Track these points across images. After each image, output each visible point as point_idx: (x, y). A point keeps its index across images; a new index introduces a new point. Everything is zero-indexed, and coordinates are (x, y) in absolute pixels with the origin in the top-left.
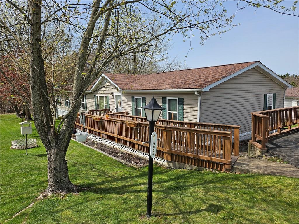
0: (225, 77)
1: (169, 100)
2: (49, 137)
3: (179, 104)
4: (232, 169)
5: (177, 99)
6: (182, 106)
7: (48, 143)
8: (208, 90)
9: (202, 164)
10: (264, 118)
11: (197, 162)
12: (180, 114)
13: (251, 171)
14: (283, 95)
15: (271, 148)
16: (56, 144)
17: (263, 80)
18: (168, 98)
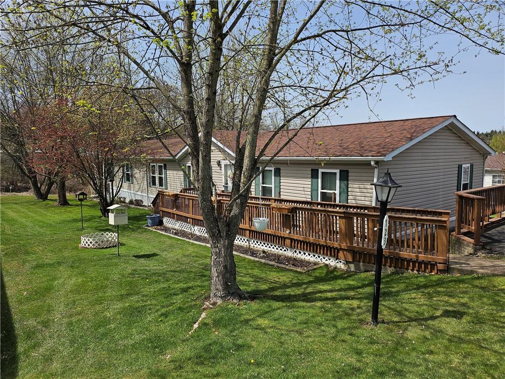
0: (411, 139)
1: (323, 173)
2: (219, 223)
3: (340, 180)
4: (448, 270)
5: (337, 171)
6: (346, 182)
7: (217, 232)
8: (391, 159)
9: (402, 264)
10: (478, 199)
11: (394, 262)
12: (342, 194)
13: (476, 272)
14: (482, 166)
15: (487, 243)
16: (227, 234)
17: (457, 144)
18: (320, 171)
